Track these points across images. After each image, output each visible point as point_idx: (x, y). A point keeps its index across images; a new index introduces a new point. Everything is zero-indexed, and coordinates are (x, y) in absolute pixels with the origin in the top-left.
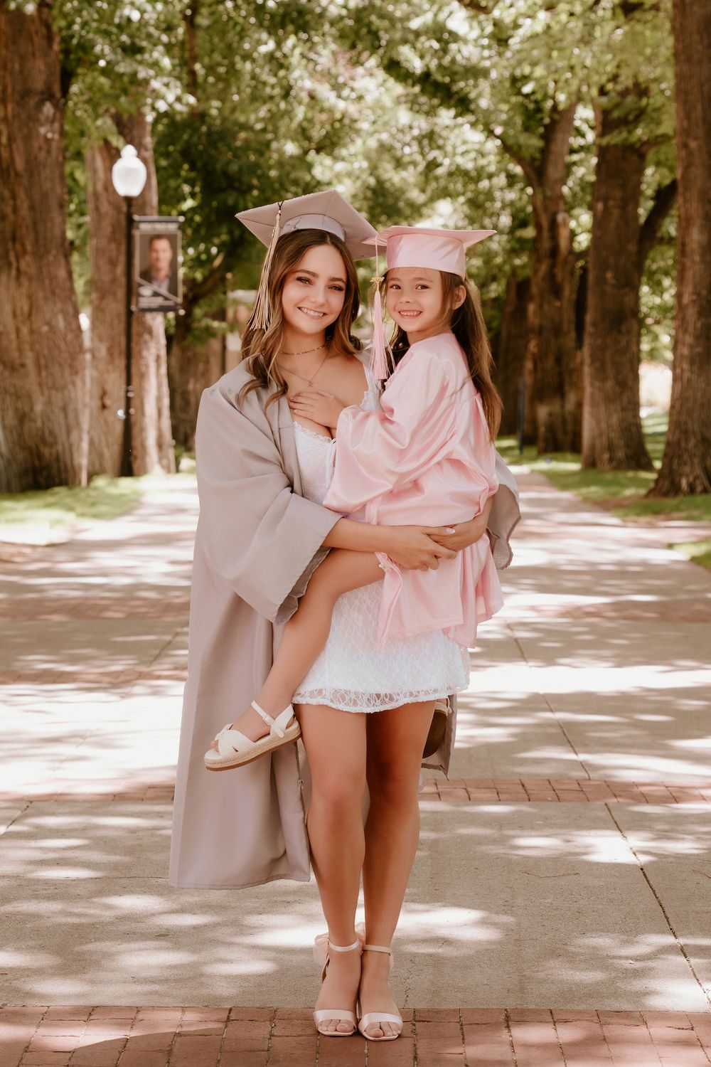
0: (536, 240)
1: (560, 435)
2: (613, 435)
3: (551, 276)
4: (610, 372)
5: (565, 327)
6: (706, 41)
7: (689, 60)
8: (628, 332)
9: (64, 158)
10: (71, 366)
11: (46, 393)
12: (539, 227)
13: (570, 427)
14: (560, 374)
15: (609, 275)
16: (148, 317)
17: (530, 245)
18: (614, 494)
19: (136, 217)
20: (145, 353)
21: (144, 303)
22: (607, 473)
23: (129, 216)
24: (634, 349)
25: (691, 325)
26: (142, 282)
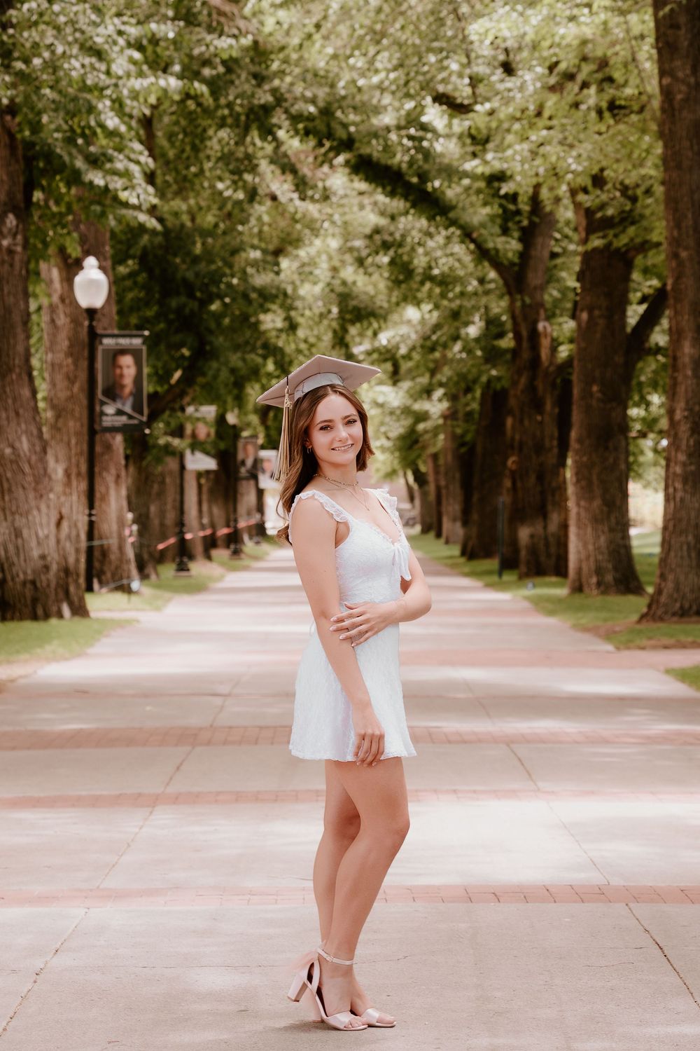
0: (515, 352)
1: (543, 558)
2: (600, 557)
3: (532, 388)
4: (598, 492)
5: (547, 443)
6: (696, 148)
7: (679, 166)
8: (616, 449)
9: (28, 271)
10: (35, 490)
11: (10, 518)
12: (518, 337)
13: (553, 550)
14: (542, 493)
15: (595, 388)
16: (108, 436)
17: (509, 356)
18: (605, 620)
19: (99, 331)
20: (105, 474)
21: (107, 421)
22: (594, 598)
23: (92, 330)
24: (623, 466)
25: (684, 442)
26: (105, 399)
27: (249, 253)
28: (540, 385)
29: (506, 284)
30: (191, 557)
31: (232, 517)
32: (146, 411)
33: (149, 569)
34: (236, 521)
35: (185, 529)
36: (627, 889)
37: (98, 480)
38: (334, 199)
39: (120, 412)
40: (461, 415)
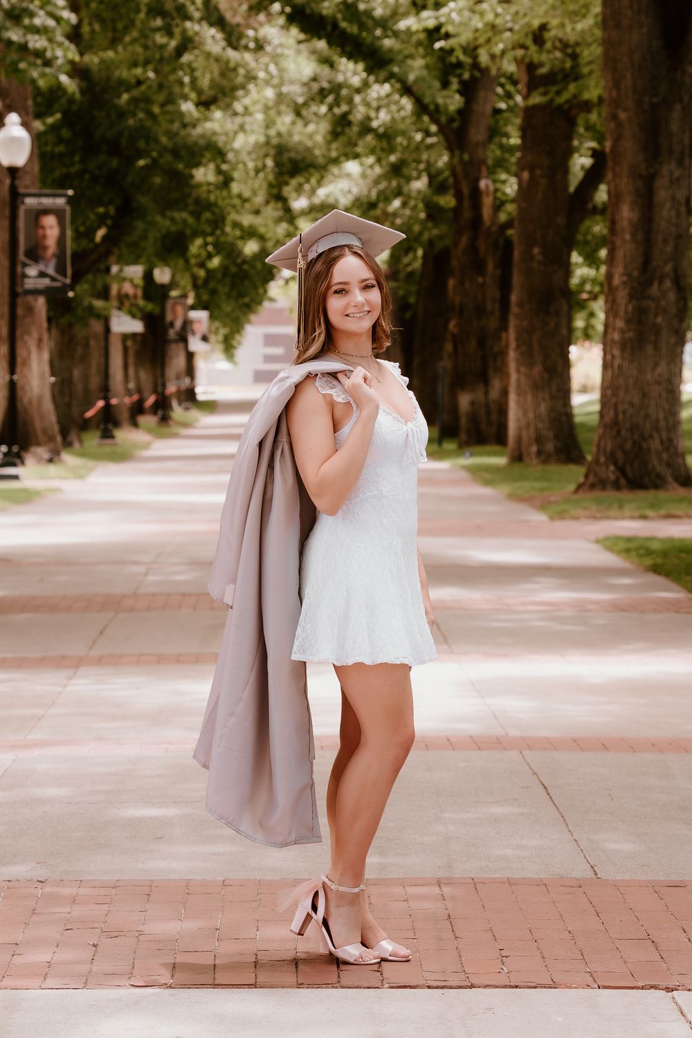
0: (457, 211)
1: (483, 426)
2: (540, 425)
3: (473, 248)
4: (538, 356)
5: (489, 306)
6: (635, 7)
7: (617, 26)
8: (557, 313)
12: (458, 195)
13: (494, 417)
14: (484, 358)
15: (536, 250)
16: (30, 298)
17: (451, 215)
18: (542, 490)
19: (21, 190)
20: (26, 337)
21: (30, 284)
22: (535, 467)
23: (13, 189)
24: (564, 332)
25: (622, 308)
26: (27, 261)
27: (179, 106)
28: (482, 246)
29: (447, 140)
30: (117, 424)
31: (160, 381)
32: (69, 271)
33: (73, 436)
34: (164, 386)
35: (110, 394)
36: (523, 739)
37: (19, 344)
38: (268, 49)
39: (42, 275)
40: (402, 276)
